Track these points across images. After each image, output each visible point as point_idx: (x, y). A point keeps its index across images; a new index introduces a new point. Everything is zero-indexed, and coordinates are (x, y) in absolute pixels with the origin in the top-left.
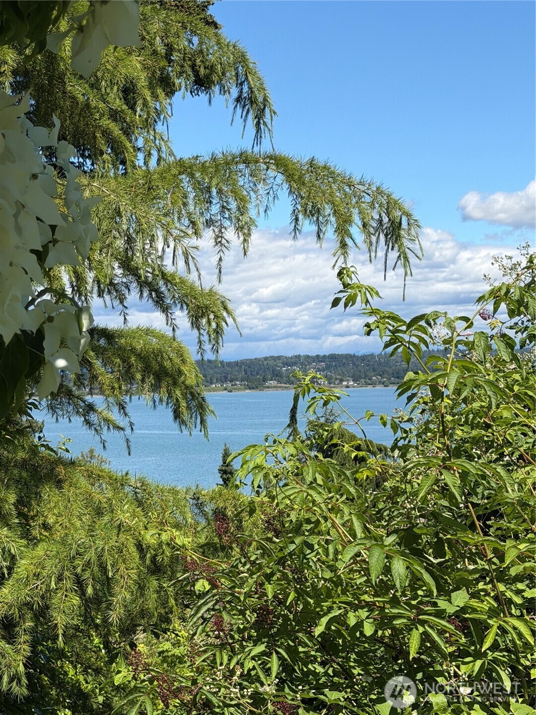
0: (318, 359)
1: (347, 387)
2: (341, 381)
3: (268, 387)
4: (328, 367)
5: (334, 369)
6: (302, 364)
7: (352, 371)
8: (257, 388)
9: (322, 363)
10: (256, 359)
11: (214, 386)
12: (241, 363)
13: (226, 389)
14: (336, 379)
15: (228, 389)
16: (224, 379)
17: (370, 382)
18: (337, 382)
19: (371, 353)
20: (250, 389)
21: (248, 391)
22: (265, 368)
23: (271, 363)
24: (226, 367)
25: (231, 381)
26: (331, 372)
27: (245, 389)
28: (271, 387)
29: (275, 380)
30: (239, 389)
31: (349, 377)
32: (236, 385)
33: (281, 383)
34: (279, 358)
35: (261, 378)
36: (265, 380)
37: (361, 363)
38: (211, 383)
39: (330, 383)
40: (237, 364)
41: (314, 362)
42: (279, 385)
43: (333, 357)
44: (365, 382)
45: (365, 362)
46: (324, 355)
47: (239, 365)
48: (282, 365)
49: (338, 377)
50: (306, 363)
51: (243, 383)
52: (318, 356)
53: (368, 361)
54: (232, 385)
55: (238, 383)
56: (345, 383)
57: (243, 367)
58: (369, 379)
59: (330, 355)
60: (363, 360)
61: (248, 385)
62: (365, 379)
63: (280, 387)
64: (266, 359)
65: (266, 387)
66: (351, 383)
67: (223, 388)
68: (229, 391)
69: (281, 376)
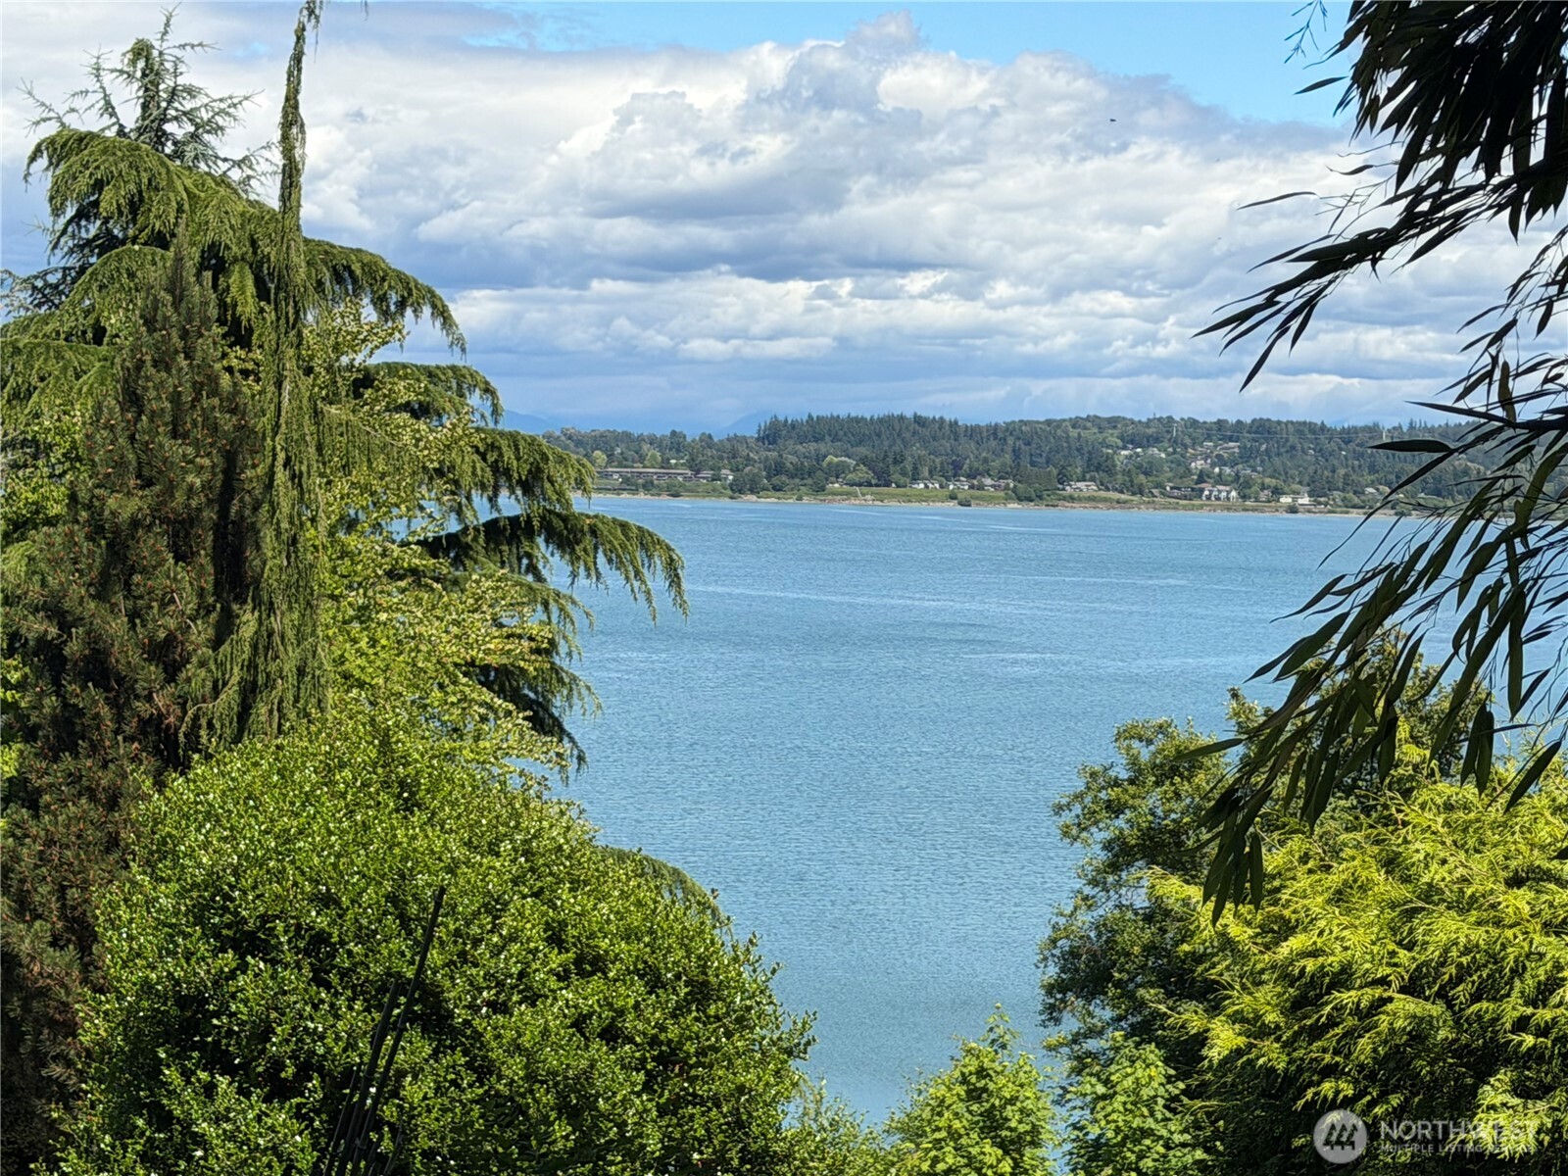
0: (1221, 430)
1: (1293, 510)
2: (1277, 492)
3: (1072, 499)
4: (1246, 456)
5: (1262, 461)
6: (1174, 442)
7: (1311, 470)
8: (1040, 497)
9: (1232, 444)
10: (1049, 422)
11: (922, 486)
12: (1007, 430)
13: (953, 497)
14: (1263, 487)
15: (960, 496)
16: (953, 470)
17: (1356, 500)
18: (1264, 495)
19: (1371, 424)
20: (1020, 499)
21: (1016, 505)
22: (1069, 447)
23: (1091, 434)
24: (963, 440)
25: (970, 476)
26: (1254, 470)
27: (1008, 499)
28: (1080, 499)
29: (1093, 479)
30: (990, 500)
31: (1300, 483)
32: (981, 487)
33: (1108, 489)
34: (1113, 422)
35: (1055, 472)
36: (1063, 478)
37: (1341, 449)
38: (915, 479)
39: (1244, 497)
40: (994, 431)
41: (1209, 438)
42: (1103, 494)
43: (1263, 429)
44: (1344, 499)
45: (1352, 446)
46: (1239, 422)
47: (1000, 435)
48: (1120, 444)
49: (1267, 480)
50: (1188, 441)
51: (1002, 483)
52: (1220, 424)
53: (1360, 445)
54: (972, 487)
55: (988, 481)
56: (1286, 500)
57: (1010, 441)
58: (1355, 493)
59: (1254, 421)
60: (1347, 442)
61: (1014, 490)
62: (1343, 490)
63: (1105, 500)
64: (1075, 423)
65: (1064, 498)
66: (1305, 500)
67: (945, 492)
68: (961, 504)
69: (1110, 471)
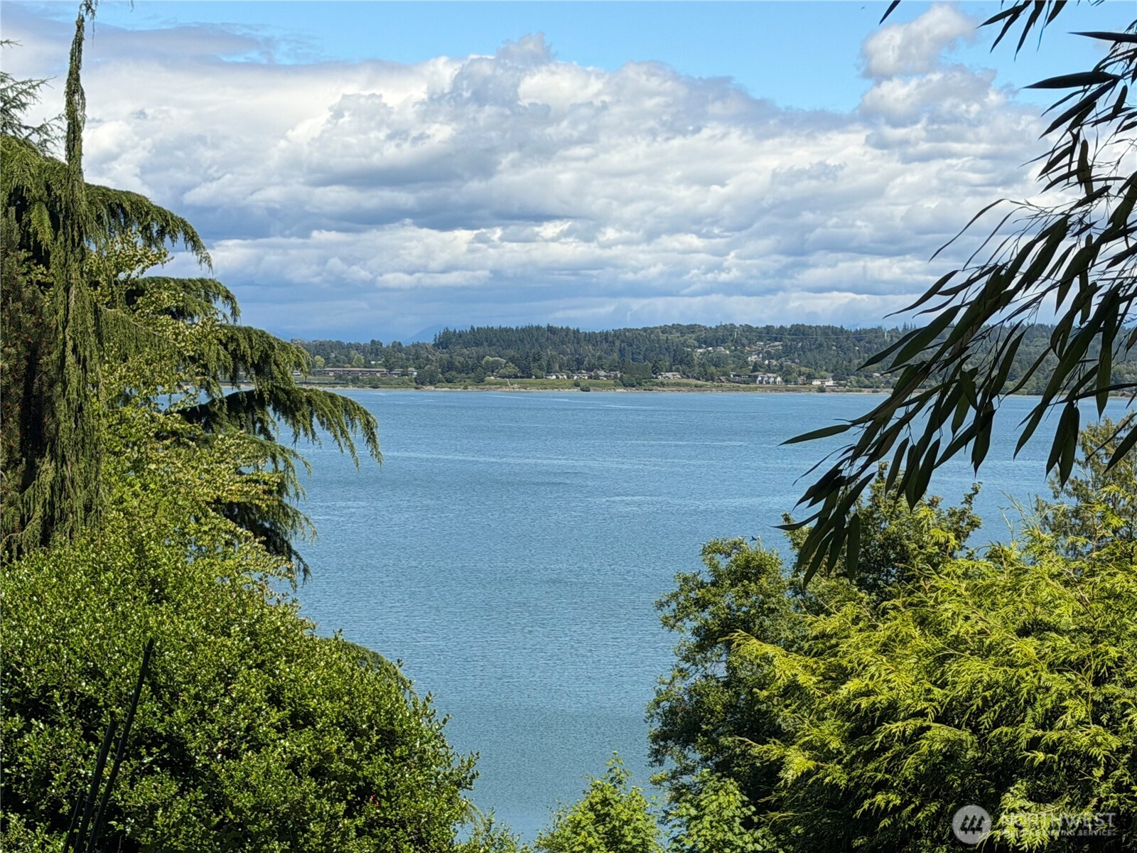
0: (769, 333)
1: (821, 390)
2: (810, 377)
3: (663, 384)
4: (788, 351)
5: (799, 355)
6: (736, 342)
7: (834, 361)
8: (640, 384)
9: (777, 343)
10: (645, 330)
11: (554, 377)
12: (615, 336)
13: (577, 385)
14: (800, 374)
15: (582, 384)
16: (577, 365)
17: (867, 382)
18: (800, 380)
19: (875, 327)
20: (625, 386)
21: (622, 390)
22: (660, 347)
23: (675, 337)
24: (583, 343)
25: (589, 369)
26: (793, 362)
27: (616, 385)
28: (668, 385)
29: (677, 370)
30: (604, 386)
31: (826, 370)
32: (597, 377)
33: (688, 377)
34: (692, 329)
35: (650, 365)
36: (656, 370)
37: (855, 346)
38: (549, 372)
39: (786, 381)
40: (605, 336)
41: (760, 339)
42: (685, 381)
43: (799, 331)
44: (858, 382)
45: (862, 343)
46: (782, 327)
47: (610, 339)
48: (697, 344)
49: (803, 369)
50: (745, 341)
51: (612, 374)
52: (768, 329)
53: (869, 342)
54: (590, 377)
55: (602, 373)
56: (816, 383)
57: (617, 343)
58: (866, 377)
59: (792, 326)
60: (860, 340)
61: (621, 379)
62: (857, 375)
63: (687, 385)
64: (665, 330)
65: (657, 385)
66: (830, 383)
67: (571, 381)
68: (582, 390)
69: (690, 364)
